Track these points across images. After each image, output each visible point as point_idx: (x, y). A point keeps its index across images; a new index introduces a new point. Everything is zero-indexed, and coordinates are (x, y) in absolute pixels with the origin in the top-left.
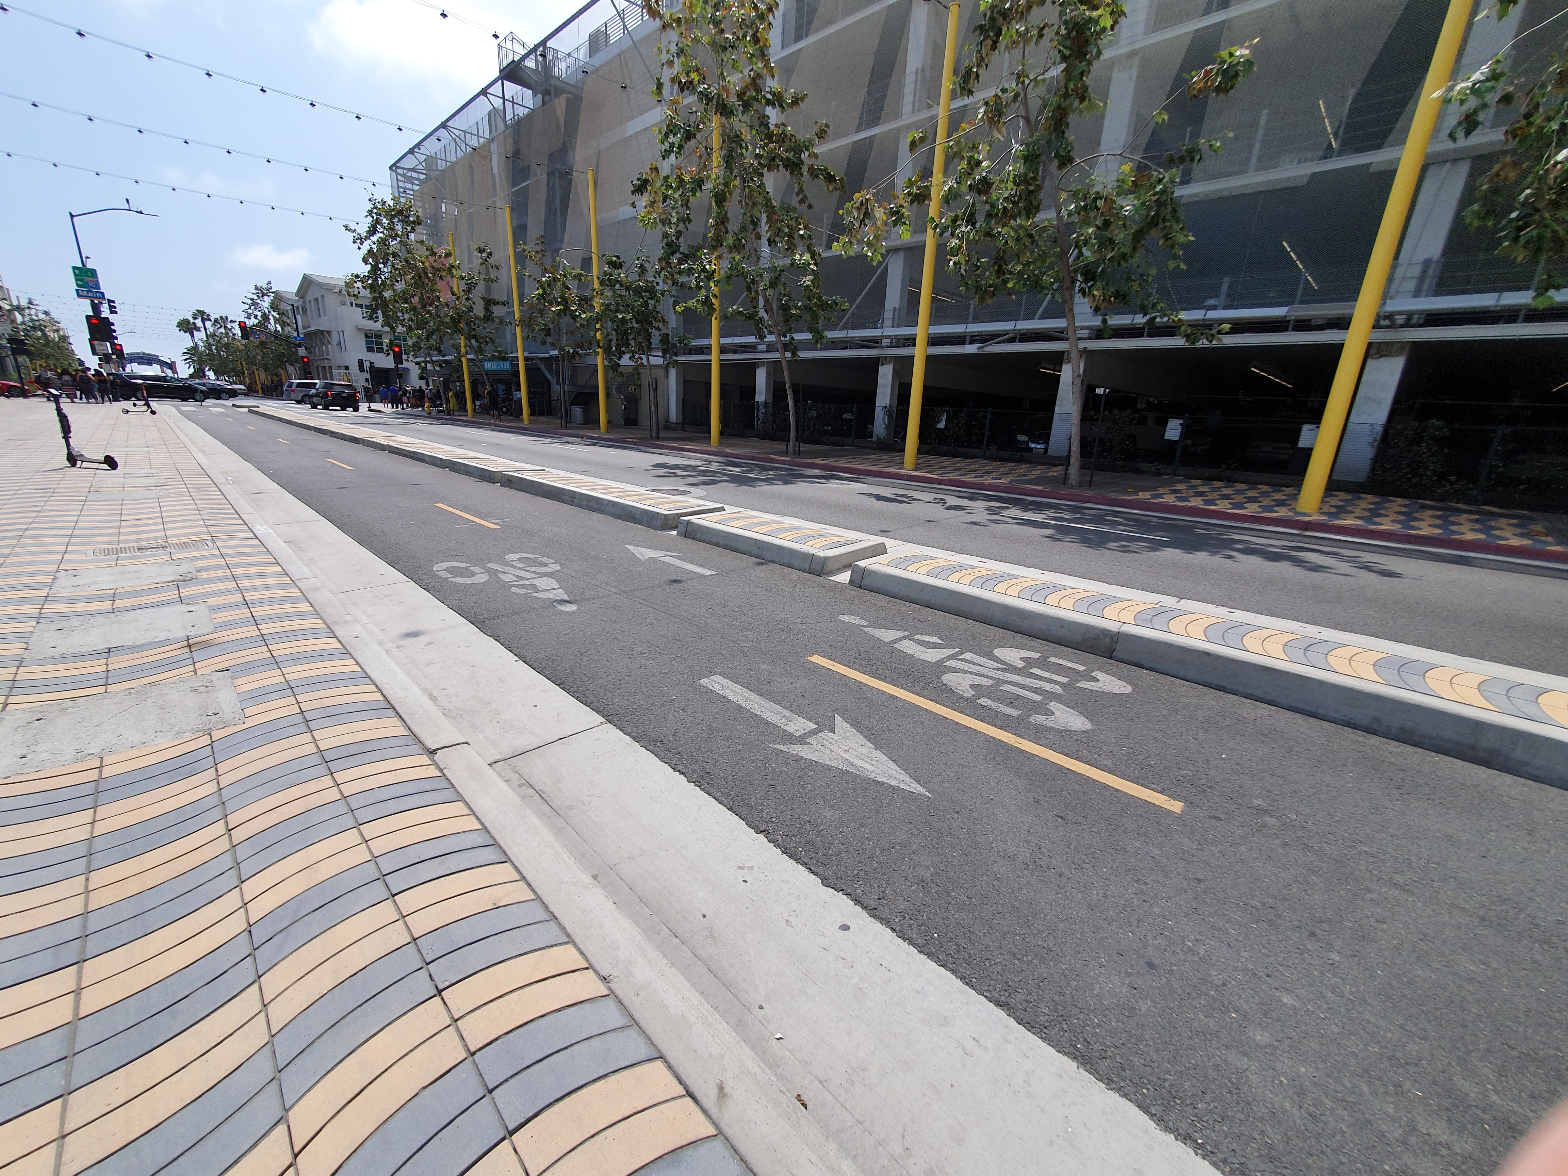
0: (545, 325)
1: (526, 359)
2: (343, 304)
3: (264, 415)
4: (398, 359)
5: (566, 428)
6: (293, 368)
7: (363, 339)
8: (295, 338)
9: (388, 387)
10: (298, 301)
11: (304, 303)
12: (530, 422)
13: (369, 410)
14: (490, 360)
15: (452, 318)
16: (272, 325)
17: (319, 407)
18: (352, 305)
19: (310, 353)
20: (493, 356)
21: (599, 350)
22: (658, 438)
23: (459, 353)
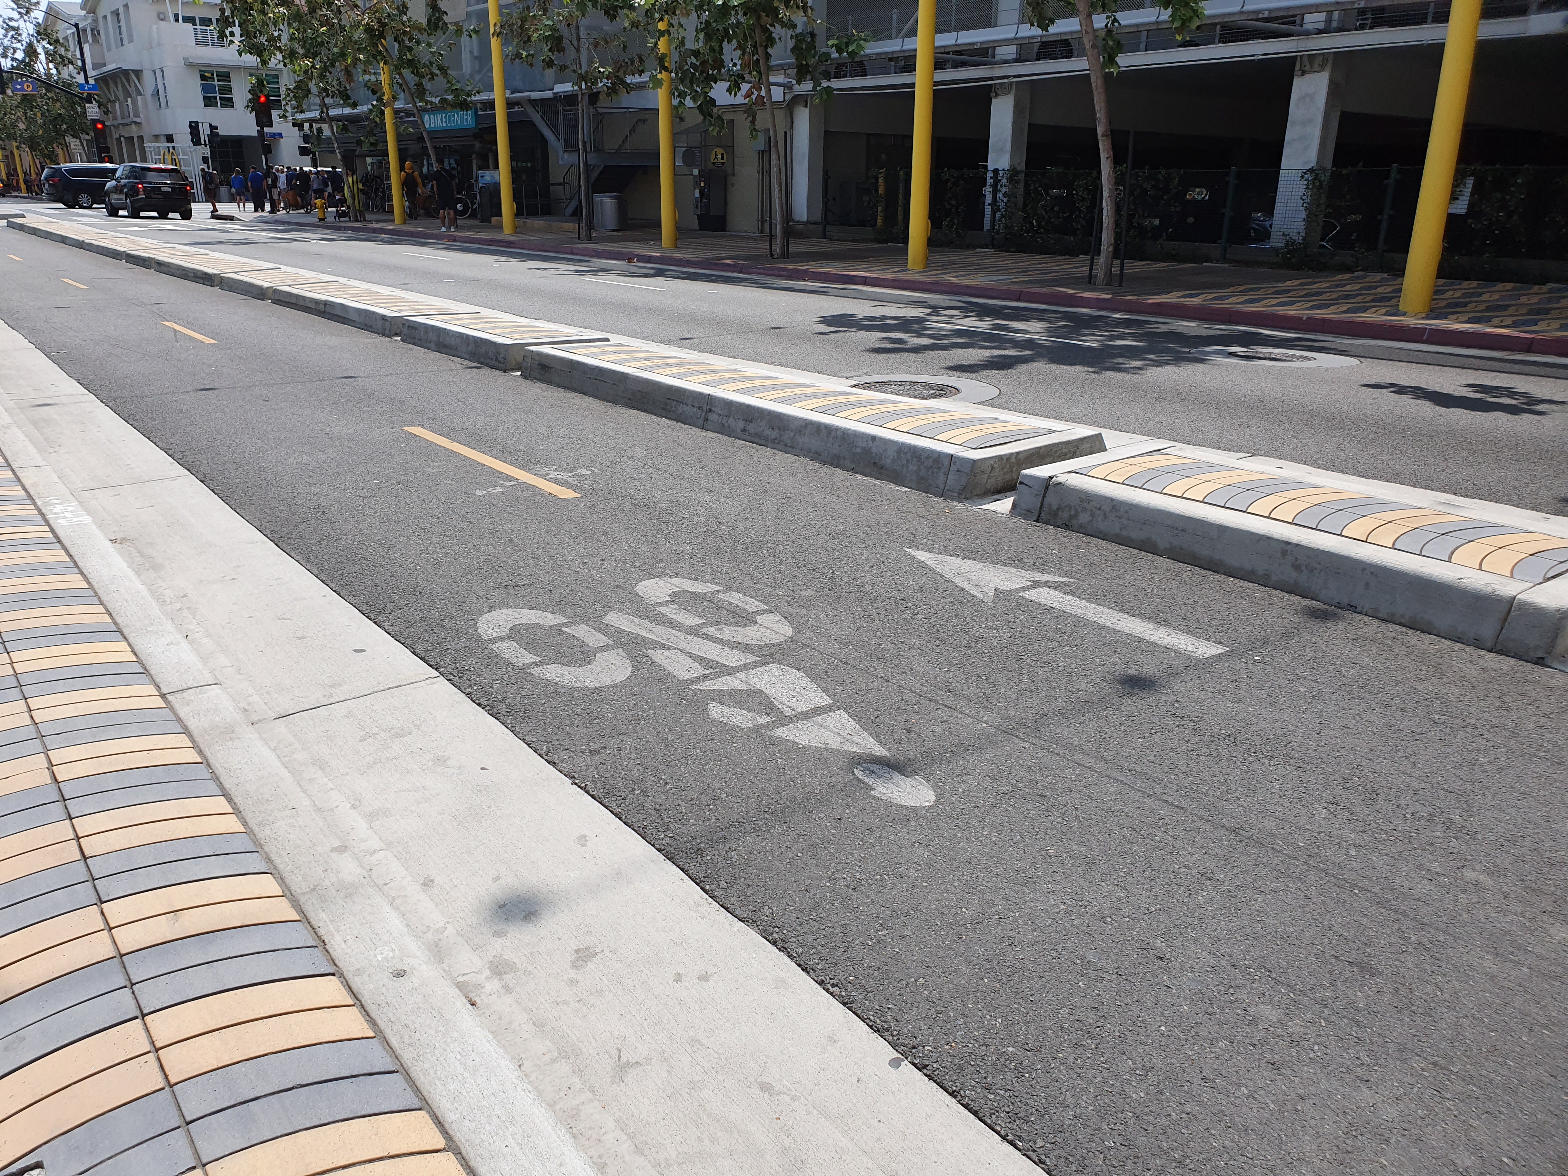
0: (553, 29)
1: (510, 104)
2: (162, 17)
3: (34, 232)
4: (264, 119)
5: (590, 239)
6: (77, 142)
7: (196, 83)
8: (81, 86)
9: (244, 171)
10: (85, 18)
11: (95, 21)
12: (517, 230)
13: (214, 217)
14: (435, 109)
15: (369, 30)
16: (41, 65)
17: (121, 213)
18: (177, 20)
19: (106, 113)
20: (443, 101)
21: (663, 76)
22: (786, 255)
23: (380, 100)
